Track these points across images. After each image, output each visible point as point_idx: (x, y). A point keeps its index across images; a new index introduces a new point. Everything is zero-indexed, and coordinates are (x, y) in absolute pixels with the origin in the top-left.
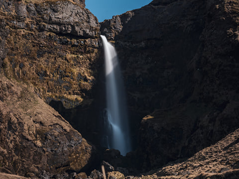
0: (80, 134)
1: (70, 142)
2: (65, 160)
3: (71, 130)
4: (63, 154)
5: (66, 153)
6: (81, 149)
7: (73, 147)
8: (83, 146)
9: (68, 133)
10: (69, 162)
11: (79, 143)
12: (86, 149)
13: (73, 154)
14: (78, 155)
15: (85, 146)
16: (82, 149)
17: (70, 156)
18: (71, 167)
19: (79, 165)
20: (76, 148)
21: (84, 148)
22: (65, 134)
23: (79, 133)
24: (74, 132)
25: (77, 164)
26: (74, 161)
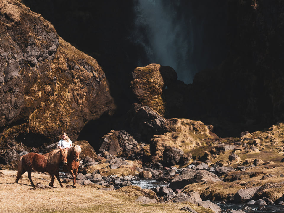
0: (51, 26)
1: (24, 51)
2: (16, 107)
3: (24, 16)
4: (11, 90)
5: (16, 85)
6: (57, 69)
7: (33, 65)
8: (62, 59)
9: (18, 23)
10: (26, 111)
11: (50, 53)
12: (70, 67)
13: (35, 87)
14: (49, 88)
15: (69, 60)
16: (59, 70)
17: (28, 92)
18: (32, 123)
19: (54, 118)
20: (44, 69)
21: (65, 66)
22: (8, 29)
23: (46, 23)
24: (33, 21)
25: (47, 114)
26: (38, 107)
